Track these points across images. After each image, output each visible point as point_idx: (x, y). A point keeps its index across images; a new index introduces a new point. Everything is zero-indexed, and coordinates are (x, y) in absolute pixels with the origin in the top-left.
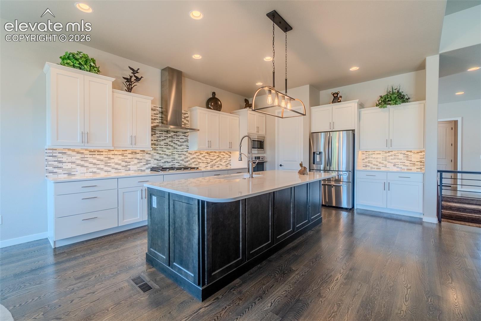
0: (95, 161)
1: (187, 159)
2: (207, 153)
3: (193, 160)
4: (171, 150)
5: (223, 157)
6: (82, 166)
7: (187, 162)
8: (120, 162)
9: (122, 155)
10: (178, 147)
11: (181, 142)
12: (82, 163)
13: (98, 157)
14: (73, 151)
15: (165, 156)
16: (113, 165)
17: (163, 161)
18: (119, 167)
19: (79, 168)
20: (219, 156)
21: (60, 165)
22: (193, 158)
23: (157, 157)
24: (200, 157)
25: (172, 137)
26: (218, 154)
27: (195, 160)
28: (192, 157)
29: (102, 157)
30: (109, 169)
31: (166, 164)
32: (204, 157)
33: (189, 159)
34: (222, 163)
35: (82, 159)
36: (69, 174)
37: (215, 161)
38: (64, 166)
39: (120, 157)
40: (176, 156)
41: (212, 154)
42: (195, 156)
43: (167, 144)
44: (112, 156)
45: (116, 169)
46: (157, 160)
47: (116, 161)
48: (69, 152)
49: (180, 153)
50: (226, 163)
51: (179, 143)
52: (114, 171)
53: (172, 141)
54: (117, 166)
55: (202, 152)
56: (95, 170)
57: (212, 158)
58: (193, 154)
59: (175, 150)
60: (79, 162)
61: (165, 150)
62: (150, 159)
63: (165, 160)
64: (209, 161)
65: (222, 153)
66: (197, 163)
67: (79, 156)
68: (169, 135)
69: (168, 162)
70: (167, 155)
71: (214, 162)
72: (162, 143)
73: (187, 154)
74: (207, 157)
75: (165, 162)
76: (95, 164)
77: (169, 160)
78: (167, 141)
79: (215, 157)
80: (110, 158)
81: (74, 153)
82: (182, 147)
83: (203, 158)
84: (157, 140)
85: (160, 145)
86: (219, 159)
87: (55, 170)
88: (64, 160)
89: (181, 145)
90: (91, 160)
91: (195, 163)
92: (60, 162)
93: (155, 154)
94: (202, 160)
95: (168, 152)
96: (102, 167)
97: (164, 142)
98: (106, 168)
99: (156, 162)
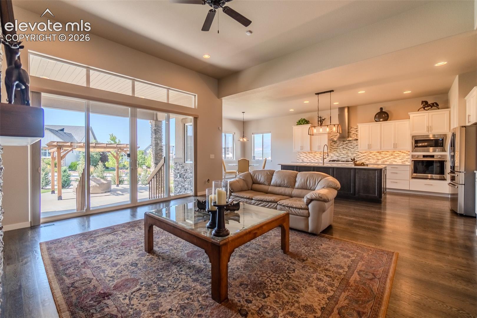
0: (310, 156)
1: (358, 156)
2: (378, 152)
3: (364, 157)
4: (346, 151)
5: (398, 155)
6: (306, 158)
7: (358, 158)
8: (319, 157)
9: (320, 154)
10: (351, 149)
11: (353, 146)
12: (306, 157)
13: (311, 155)
14: (304, 152)
15: (342, 154)
16: (316, 158)
17: (341, 157)
18: (319, 159)
19: (305, 159)
20: (392, 155)
21: (300, 157)
22: (364, 156)
23: (338, 155)
24: (370, 155)
25: (347, 144)
26: (390, 153)
27: (365, 157)
28: (362, 155)
29: (312, 155)
30: (315, 160)
31: (343, 158)
32: (374, 155)
33: (360, 156)
34: (396, 160)
35: (306, 155)
36: (302, 161)
37: (388, 158)
38: (301, 158)
39: (320, 155)
40: (350, 155)
41: (383, 153)
42: (365, 154)
43: (344, 148)
44: (316, 154)
45: (318, 160)
46: (338, 156)
47: (318, 156)
48: (303, 153)
49: (352, 152)
50: (403, 160)
51: (352, 147)
52: (317, 161)
53: (347, 146)
54: (318, 159)
55: (372, 152)
56: (310, 160)
57: (384, 156)
58: (364, 153)
59: (349, 151)
60: (305, 156)
61: (343, 151)
62: (333, 156)
63: (342, 157)
64: (380, 158)
65: (396, 152)
66: (367, 159)
67: (305, 154)
68: (345, 143)
69: (344, 158)
70: (344, 154)
71: (386, 159)
72: (340, 147)
73: (358, 153)
74: (378, 155)
75: (342, 158)
76: (310, 157)
77: (345, 157)
78: (344, 146)
79: (388, 155)
80: (315, 155)
81: (304, 153)
82: (354, 149)
83: (372, 156)
84: (337, 146)
85: (339, 148)
86: (392, 157)
87: (299, 159)
88: (301, 156)
89: (353, 148)
90: (309, 156)
91: (365, 159)
92: (300, 156)
93: (336, 153)
94: (373, 157)
95: (344, 152)
96: (312, 158)
97: (342, 146)
98: (314, 159)
99: (337, 157)
